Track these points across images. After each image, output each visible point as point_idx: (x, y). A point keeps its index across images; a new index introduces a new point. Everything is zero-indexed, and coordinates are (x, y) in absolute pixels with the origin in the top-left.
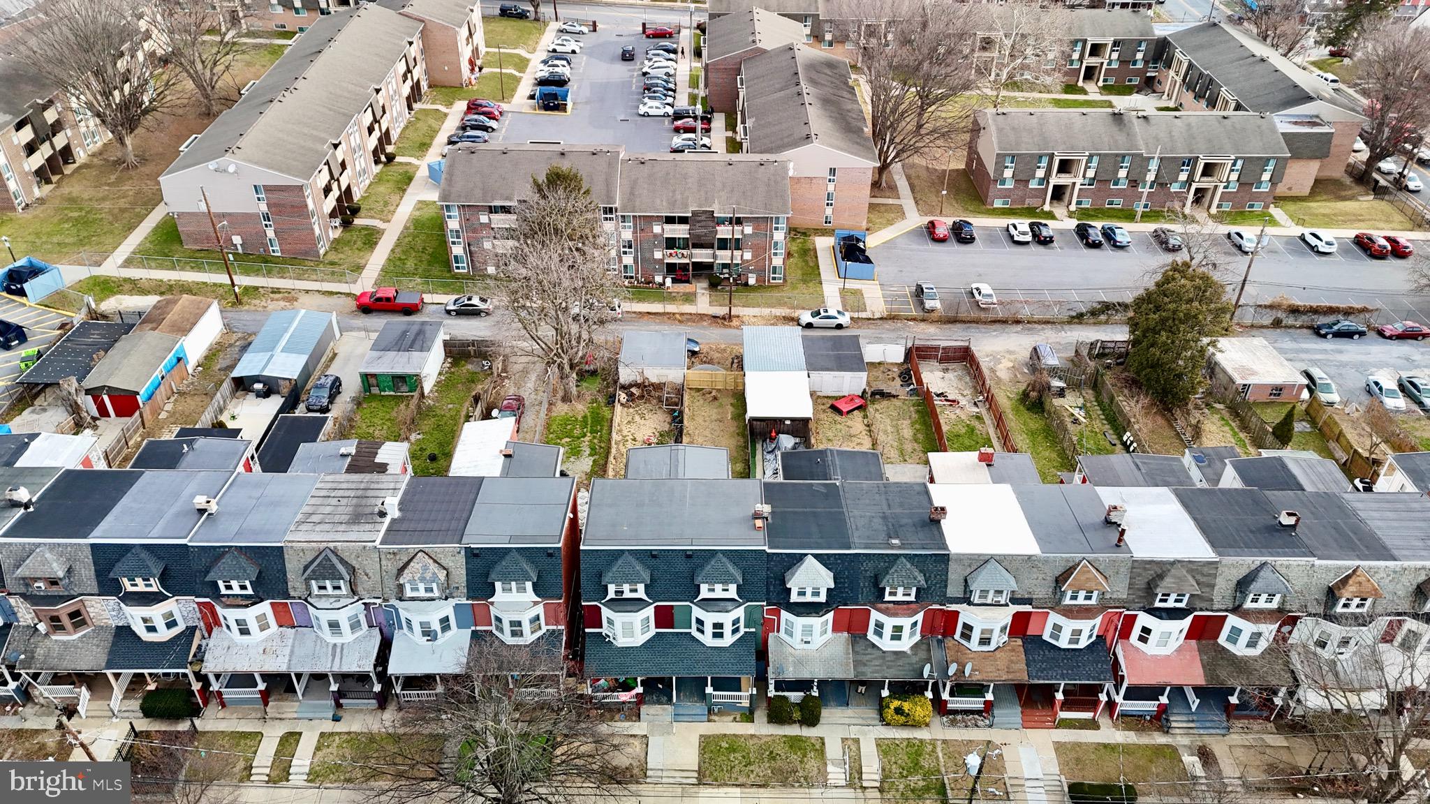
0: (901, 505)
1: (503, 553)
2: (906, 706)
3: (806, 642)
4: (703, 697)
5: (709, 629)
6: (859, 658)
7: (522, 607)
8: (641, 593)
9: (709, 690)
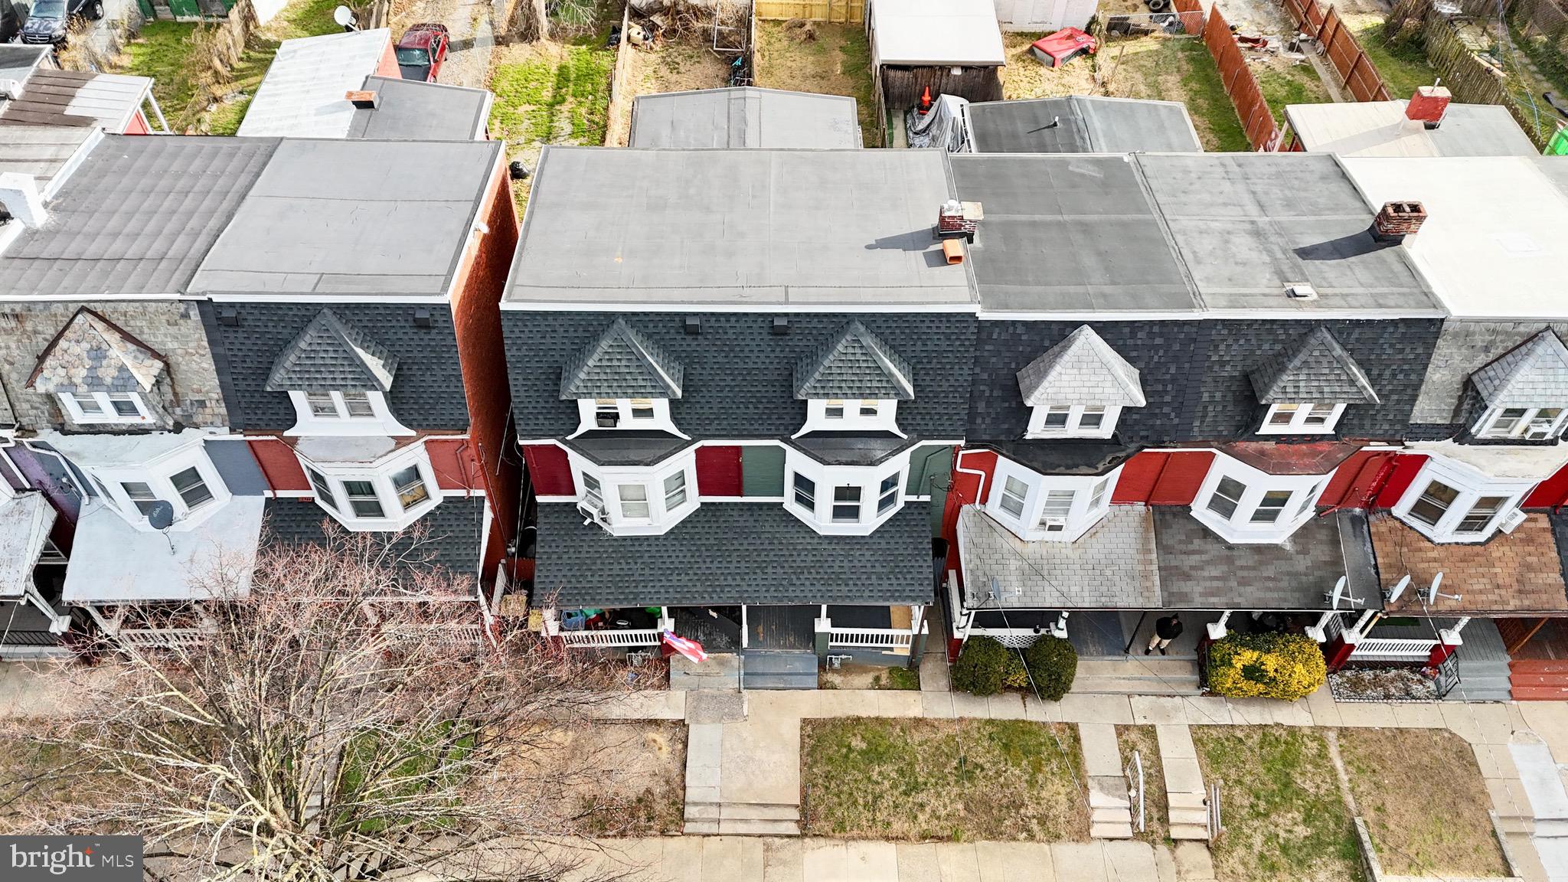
0: (1289, 204)
1: (304, 316)
2: (1271, 662)
3: (1052, 528)
4: (809, 637)
5: (825, 499)
6: (1173, 561)
7: (365, 450)
8: (662, 419)
9: (823, 625)
